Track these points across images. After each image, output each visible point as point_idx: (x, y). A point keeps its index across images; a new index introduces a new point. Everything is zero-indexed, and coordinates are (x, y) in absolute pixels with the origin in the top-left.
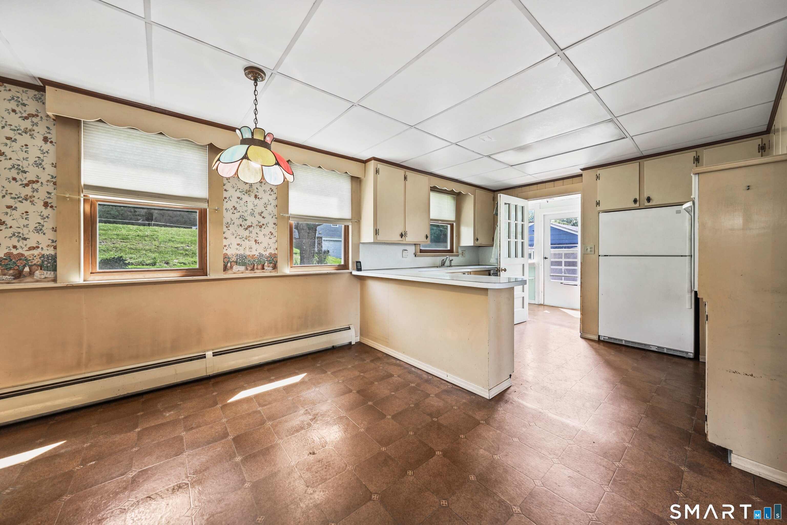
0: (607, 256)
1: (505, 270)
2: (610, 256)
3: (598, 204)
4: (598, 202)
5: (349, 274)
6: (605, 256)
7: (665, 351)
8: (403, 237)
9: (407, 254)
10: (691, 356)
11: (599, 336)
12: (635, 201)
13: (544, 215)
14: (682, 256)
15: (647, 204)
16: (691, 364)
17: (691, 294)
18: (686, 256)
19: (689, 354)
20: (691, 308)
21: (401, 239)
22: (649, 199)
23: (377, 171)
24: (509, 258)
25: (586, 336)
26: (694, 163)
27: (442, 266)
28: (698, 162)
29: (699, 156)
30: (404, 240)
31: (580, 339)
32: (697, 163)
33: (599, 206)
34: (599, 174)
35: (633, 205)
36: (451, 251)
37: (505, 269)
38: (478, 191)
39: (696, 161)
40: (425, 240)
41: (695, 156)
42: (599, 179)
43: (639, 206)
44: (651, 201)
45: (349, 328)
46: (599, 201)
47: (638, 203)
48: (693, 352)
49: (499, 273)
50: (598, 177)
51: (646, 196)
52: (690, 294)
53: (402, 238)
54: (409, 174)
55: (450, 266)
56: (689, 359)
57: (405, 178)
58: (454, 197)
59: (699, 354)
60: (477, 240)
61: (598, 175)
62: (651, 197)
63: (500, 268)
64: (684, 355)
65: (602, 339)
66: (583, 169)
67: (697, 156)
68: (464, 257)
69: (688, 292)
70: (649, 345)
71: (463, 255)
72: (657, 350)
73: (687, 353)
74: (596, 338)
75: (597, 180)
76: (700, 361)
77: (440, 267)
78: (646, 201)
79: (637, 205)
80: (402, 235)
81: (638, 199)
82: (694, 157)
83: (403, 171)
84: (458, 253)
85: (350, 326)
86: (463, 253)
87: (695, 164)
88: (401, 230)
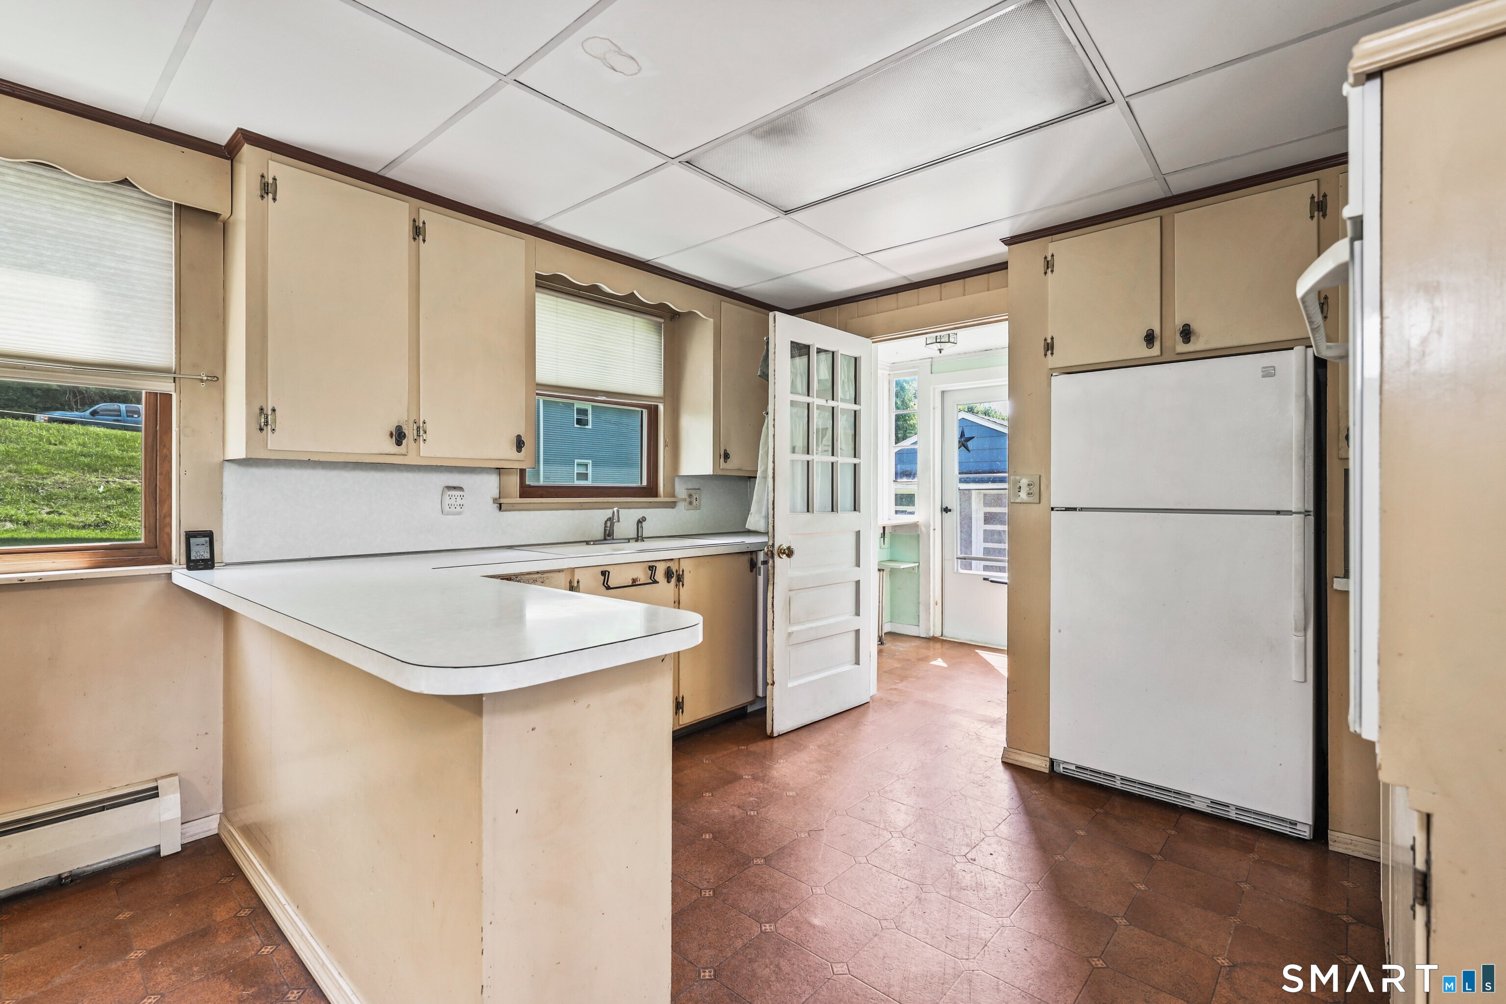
0: (1075, 509)
1: (789, 553)
2: (1081, 509)
3: (1049, 347)
4: (1049, 341)
5: (163, 582)
6: (1067, 509)
7: (1233, 815)
8: (408, 442)
9: (459, 501)
10: (1306, 833)
11: (1052, 762)
12: (1150, 338)
13: (943, 392)
14: (1278, 513)
15: (1182, 348)
16: (1305, 859)
17: (1305, 636)
18: (1290, 513)
19: (1299, 827)
20: (1305, 681)
21: (395, 449)
22: (1187, 333)
23: (267, 189)
24: (808, 515)
25: (1017, 757)
26: (1312, 217)
27: (605, 539)
28: (1324, 216)
29: (1325, 196)
30: (410, 453)
31: (1001, 767)
32: (1321, 218)
33: (1052, 354)
34: (1053, 256)
35: (1144, 352)
36: (651, 490)
37: (789, 548)
38: (728, 307)
39: (1318, 211)
40: (513, 454)
41: (1316, 195)
42: (1052, 271)
43: (1159, 353)
44: (1192, 339)
45: (153, 793)
46: (1052, 338)
47: (1157, 344)
48: (1311, 823)
49: (771, 562)
50: (1049, 265)
51: (1179, 322)
52: (1302, 634)
53: (399, 443)
54: (430, 216)
55: (637, 540)
56: (1300, 841)
57: (418, 231)
58: (661, 323)
59: (1327, 828)
60: (727, 456)
61: (1049, 258)
62: (1194, 326)
63: (773, 545)
64: (1286, 830)
65: (1060, 769)
66: (1010, 241)
67: (1322, 194)
68: (697, 508)
69: (1296, 630)
70: (1188, 796)
71: (691, 503)
72: (1209, 810)
73: (1294, 823)
74: (1041, 765)
75: (1046, 273)
76: (1331, 848)
77: (596, 542)
78: (1179, 339)
79: (1155, 351)
80: (399, 436)
81: (1157, 331)
82: (1313, 197)
83: (406, 205)
84: (674, 496)
85: (160, 783)
86: (690, 496)
87: (1315, 219)
88: (398, 415)
